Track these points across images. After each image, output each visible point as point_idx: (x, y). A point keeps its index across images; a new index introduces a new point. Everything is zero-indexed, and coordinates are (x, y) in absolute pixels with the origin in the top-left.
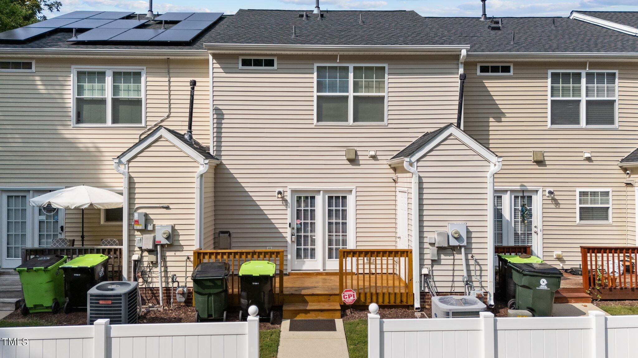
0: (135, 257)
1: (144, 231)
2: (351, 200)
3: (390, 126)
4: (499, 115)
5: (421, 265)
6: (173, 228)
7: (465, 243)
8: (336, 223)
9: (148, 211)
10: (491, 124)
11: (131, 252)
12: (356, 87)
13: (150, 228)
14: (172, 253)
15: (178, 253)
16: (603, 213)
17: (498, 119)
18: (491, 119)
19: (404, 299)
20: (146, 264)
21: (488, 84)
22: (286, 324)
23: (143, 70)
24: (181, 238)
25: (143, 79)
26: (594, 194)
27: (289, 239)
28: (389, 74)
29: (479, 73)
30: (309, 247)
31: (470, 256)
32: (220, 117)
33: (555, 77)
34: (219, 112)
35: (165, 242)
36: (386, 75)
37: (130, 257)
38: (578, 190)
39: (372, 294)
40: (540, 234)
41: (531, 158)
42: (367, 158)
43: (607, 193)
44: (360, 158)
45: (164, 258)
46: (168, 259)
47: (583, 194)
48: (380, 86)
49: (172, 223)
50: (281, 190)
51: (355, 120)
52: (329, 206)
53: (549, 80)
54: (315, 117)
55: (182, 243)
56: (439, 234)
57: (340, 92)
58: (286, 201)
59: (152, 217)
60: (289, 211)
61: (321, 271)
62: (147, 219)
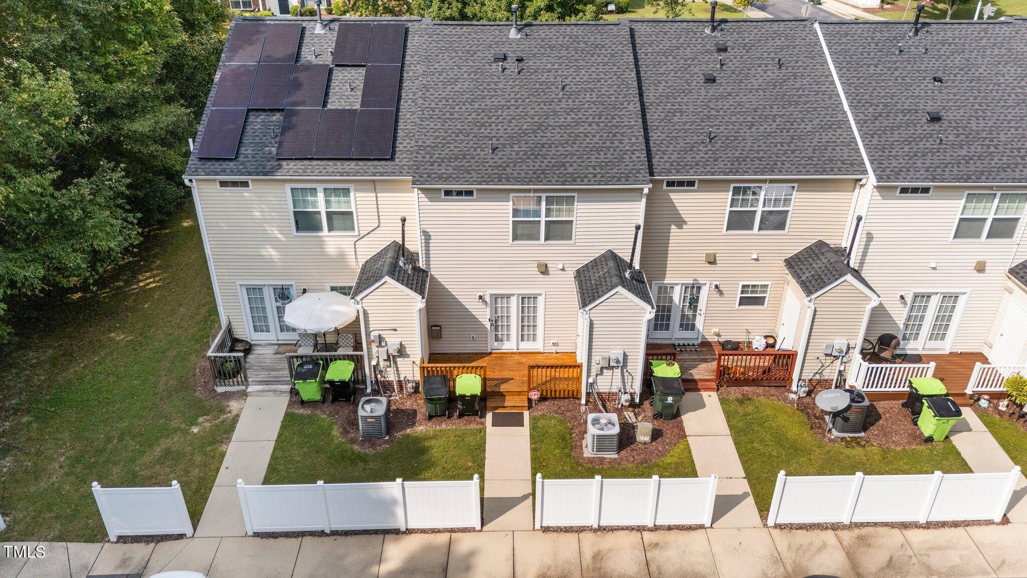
0: (374, 363)
1: (380, 346)
2: (541, 301)
3: (577, 244)
4: (680, 223)
5: (588, 376)
6: (401, 344)
7: (621, 365)
8: (528, 326)
9: (381, 332)
10: (672, 231)
11: (370, 359)
12: (548, 212)
13: (383, 344)
14: (402, 359)
15: (405, 359)
16: (759, 301)
17: (680, 227)
18: (673, 227)
19: (575, 394)
20: (382, 366)
21: (673, 196)
22: (489, 417)
23: (351, 187)
24: (407, 349)
25: (352, 194)
26: (754, 286)
27: (489, 328)
28: (578, 202)
29: (665, 187)
30: (505, 333)
31: (625, 370)
32: (427, 238)
33: (736, 191)
34: (426, 234)
35: (396, 354)
36: (575, 203)
37: (370, 362)
38: (741, 283)
39: (551, 391)
40: (703, 316)
41: (704, 259)
42: (556, 269)
43: (766, 286)
44: (550, 269)
45: (395, 363)
46: (398, 363)
47: (744, 286)
48: (570, 211)
49: (400, 340)
50: (481, 294)
51: (546, 239)
52: (522, 304)
53: (731, 193)
54: (511, 237)
55: (408, 353)
56: (603, 359)
57: (533, 217)
58: (486, 302)
59: (384, 336)
60: (488, 309)
61: (515, 351)
62: (380, 338)
